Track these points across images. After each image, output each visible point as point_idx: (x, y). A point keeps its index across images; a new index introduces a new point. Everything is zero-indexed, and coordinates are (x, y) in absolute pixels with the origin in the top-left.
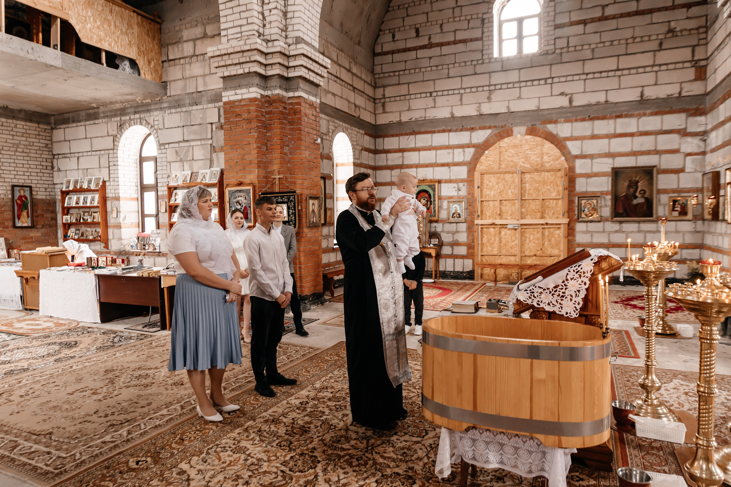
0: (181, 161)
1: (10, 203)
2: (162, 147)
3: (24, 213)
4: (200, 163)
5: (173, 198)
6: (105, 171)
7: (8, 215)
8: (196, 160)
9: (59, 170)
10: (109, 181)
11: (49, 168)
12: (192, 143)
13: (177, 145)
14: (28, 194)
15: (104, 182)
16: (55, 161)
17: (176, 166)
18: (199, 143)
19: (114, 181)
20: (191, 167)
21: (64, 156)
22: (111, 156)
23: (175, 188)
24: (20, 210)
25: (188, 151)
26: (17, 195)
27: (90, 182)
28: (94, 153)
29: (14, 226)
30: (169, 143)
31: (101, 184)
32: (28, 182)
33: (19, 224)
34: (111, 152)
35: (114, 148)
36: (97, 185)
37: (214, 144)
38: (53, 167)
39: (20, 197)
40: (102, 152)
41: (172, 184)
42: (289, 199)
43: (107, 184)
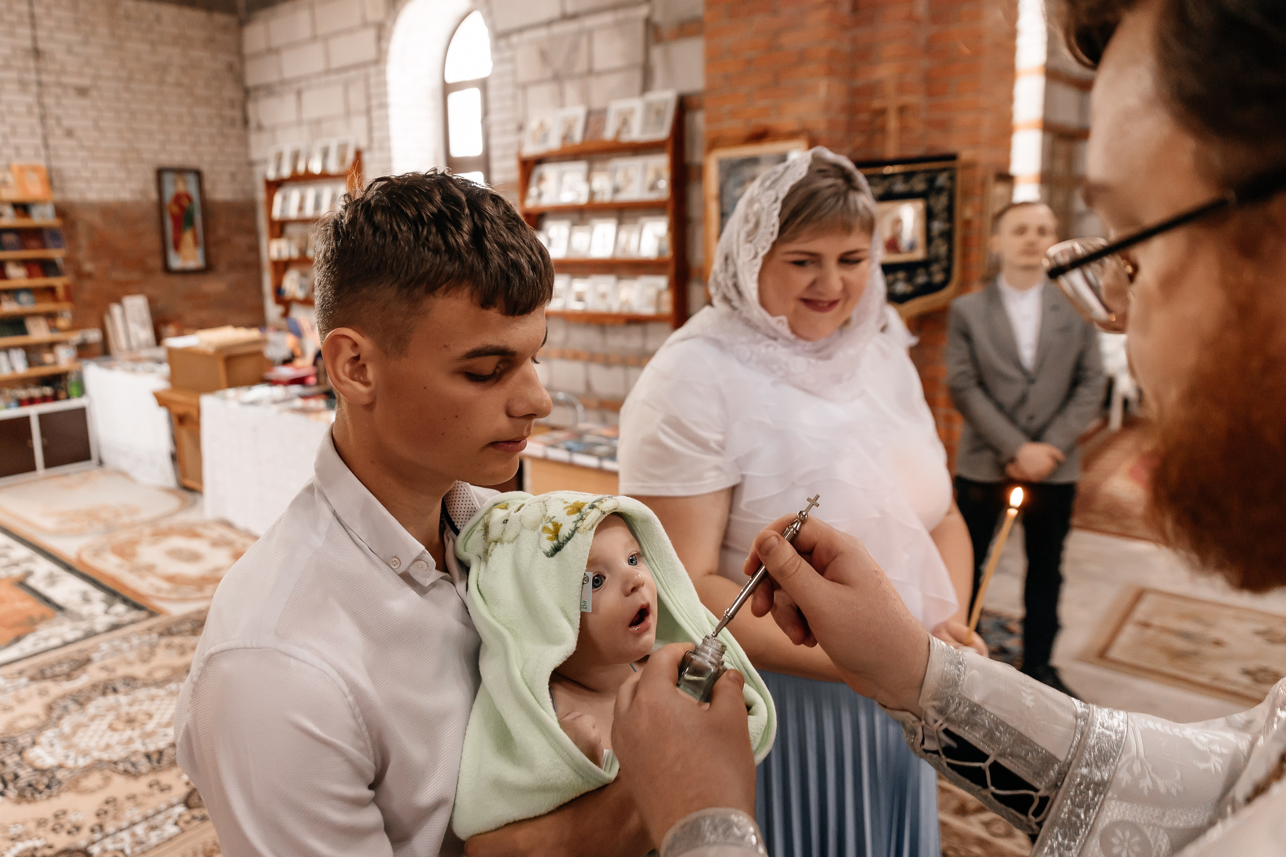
0: (558, 78)
1: (154, 213)
2: (503, 43)
3: (188, 237)
4: (613, 81)
5: (533, 191)
6: (359, 123)
7: (151, 241)
8: (599, 74)
9: (260, 128)
10: (370, 148)
11: (239, 123)
12: (590, 22)
13: (542, 33)
14: (192, 190)
15: (358, 154)
16: (251, 107)
17: (541, 95)
18: (607, 18)
19: (381, 148)
20: (585, 97)
21: (269, 90)
22: (373, 80)
23: (540, 161)
24: (179, 227)
25: (575, 48)
26: (170, 192)
27: (325, 154)
28: (333, 78)
29: (167, 269)
30: (521, 30)
31: (350, 156)
32: (192, 161)
33: (176, 262)
34: (372, 70)
35: (380, 59)
36: (342, 160)
37: (658, 18)
38: (246, 122)
39: (178, 198)
40: (353, 74)
41: (531, 150)
42: (931, 181)
43: (366, 157)
